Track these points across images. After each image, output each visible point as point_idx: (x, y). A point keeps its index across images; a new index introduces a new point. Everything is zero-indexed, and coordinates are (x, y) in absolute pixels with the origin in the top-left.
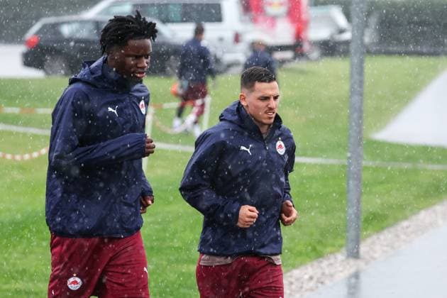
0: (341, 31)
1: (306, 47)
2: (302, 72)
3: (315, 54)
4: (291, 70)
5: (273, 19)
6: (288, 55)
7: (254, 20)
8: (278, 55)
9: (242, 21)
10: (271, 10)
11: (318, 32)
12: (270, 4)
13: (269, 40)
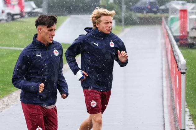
0: (34, 9)
1: (24, 14)
2: (22, 22)
3: (26, 16)
4: (19, 21)
5: (14, 6)
6: (18, 16)
7: (8, 6)
8: (15, 17)
9: (4, 7)
10: (13, 3)
11: (27, 9)
12: (13, 1)
13: (13, 12)
